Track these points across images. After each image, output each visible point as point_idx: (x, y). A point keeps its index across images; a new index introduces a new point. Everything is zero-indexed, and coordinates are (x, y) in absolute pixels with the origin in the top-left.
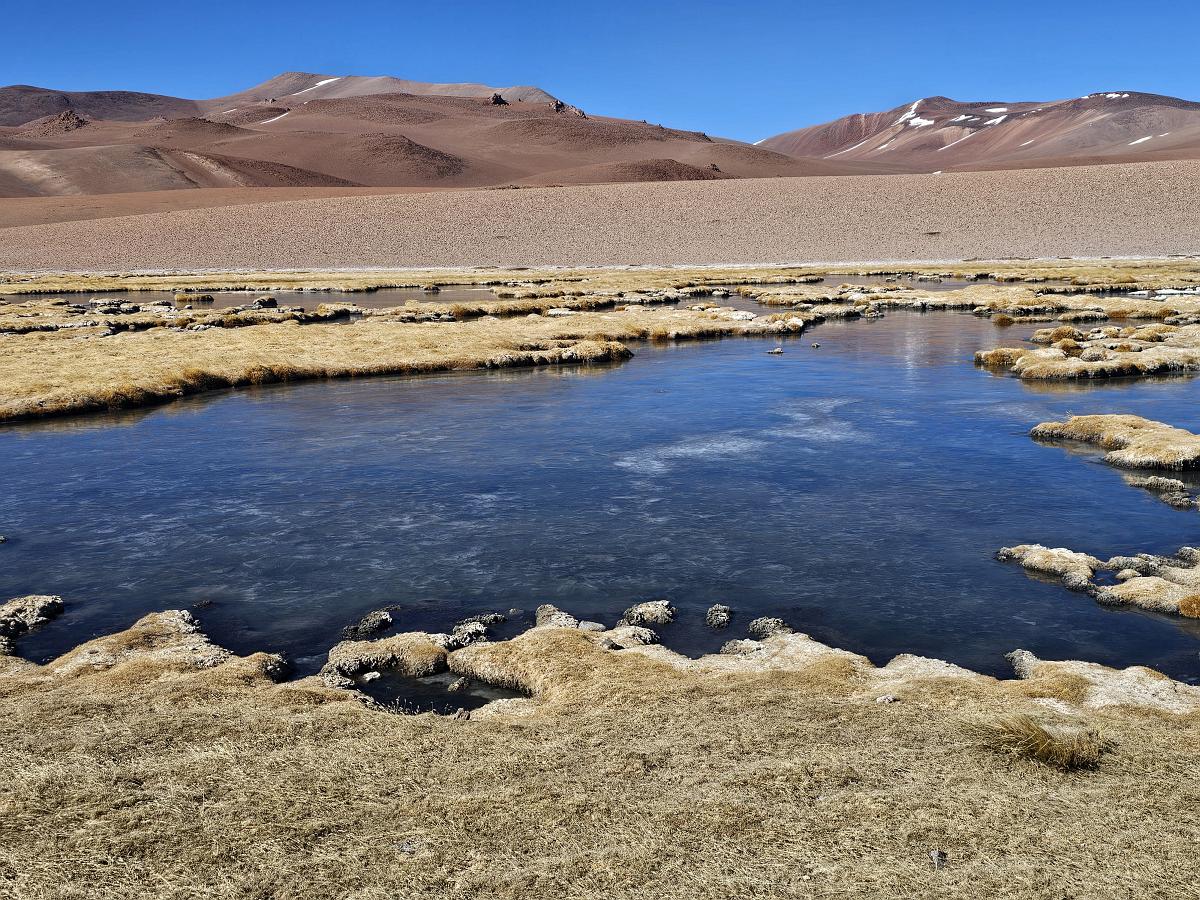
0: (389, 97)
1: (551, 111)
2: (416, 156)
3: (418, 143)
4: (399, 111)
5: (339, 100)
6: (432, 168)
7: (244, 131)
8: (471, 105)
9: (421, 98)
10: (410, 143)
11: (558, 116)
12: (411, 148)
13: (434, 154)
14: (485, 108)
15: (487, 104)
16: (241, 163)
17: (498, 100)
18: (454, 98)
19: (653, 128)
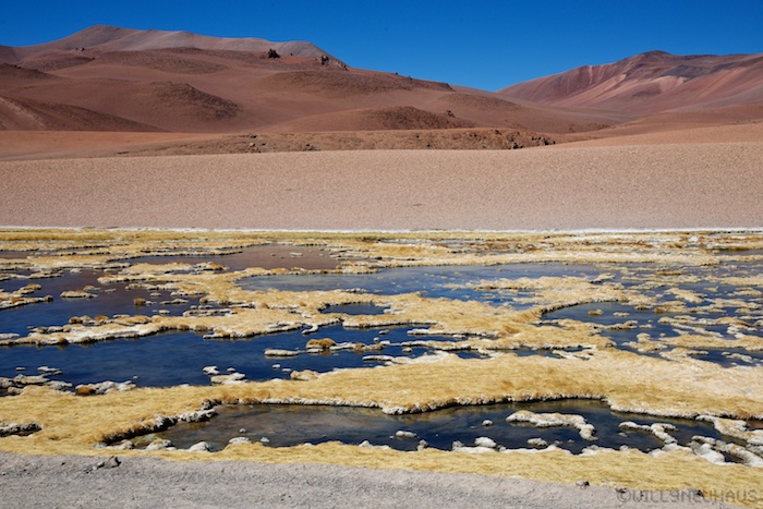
0: (180, 50)
1: (316, 64)
2: (198, 102)
3: (201, 90)
4: (186, 63)
5: (137, 52)
6: (211, 112)
7: (51, 76)
8: (249, 58)
9: (207, 52)
10: (193, 90)
11: (323, 68)
12: (193, 94)
13: (214, 100)
14: (262, 61)
15: (263, 57)
16: (43, 105)
17: (273, 55)
18: (235, 52)
19: (404, 79)
